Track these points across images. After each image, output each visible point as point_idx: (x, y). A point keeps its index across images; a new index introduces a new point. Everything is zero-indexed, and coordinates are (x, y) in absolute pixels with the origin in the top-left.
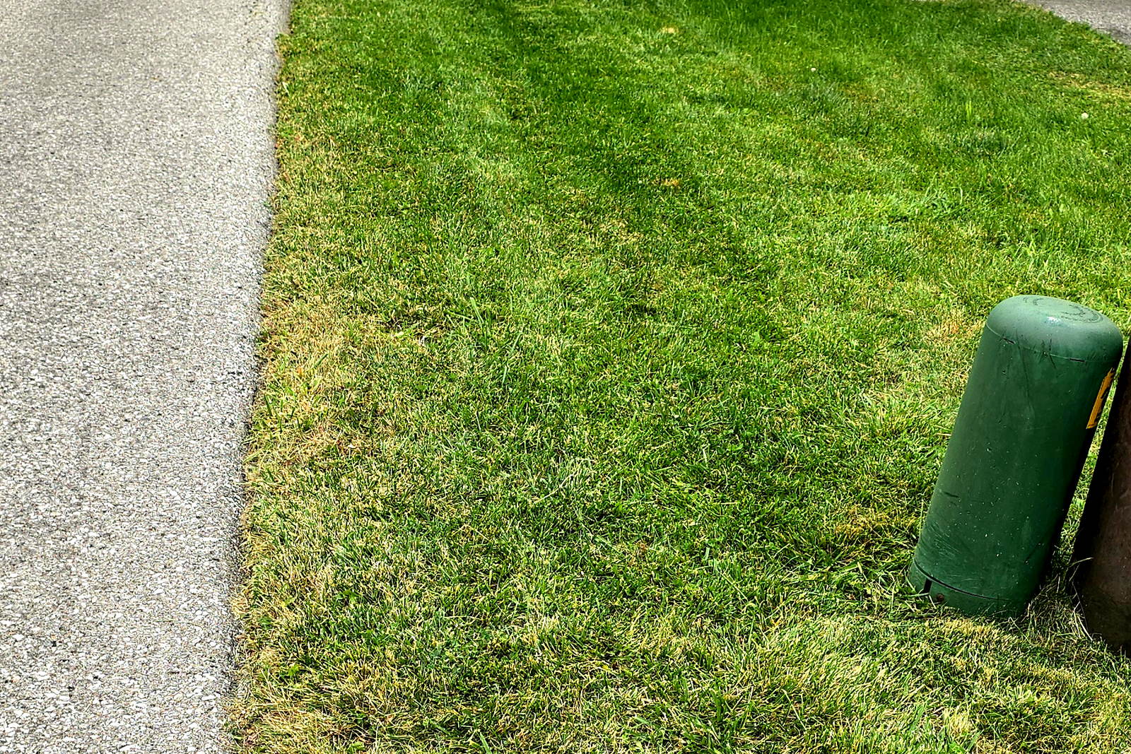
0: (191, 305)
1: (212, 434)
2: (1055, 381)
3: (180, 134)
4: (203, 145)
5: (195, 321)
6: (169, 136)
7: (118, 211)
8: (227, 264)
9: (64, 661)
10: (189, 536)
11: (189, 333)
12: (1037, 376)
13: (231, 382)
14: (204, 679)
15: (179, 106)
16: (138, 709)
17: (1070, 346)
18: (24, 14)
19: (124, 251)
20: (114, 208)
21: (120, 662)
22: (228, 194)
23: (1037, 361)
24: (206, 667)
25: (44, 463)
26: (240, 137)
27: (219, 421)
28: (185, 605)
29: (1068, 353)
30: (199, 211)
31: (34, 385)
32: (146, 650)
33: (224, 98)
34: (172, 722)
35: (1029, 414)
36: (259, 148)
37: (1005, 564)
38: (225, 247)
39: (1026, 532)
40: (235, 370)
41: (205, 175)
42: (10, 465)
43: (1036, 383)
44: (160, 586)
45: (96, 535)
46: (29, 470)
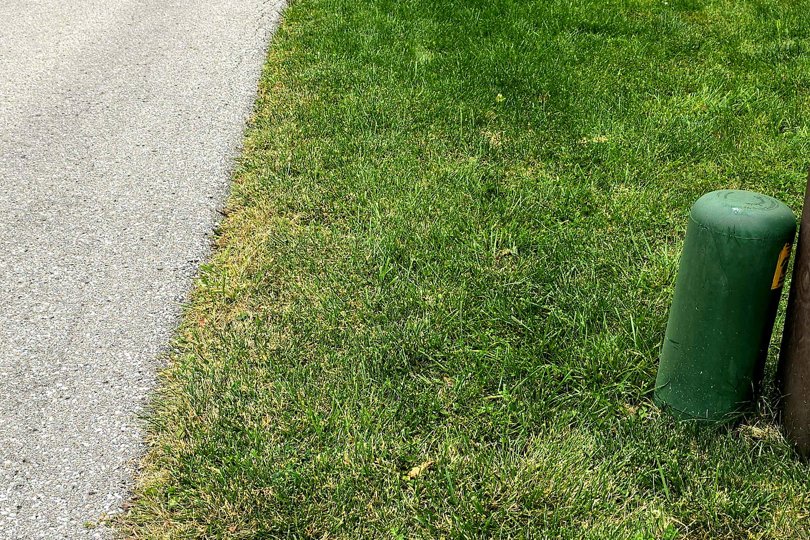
0: (173, 212)
1: (165, 309)
2: (741, 256)
3: (197, 87)
4: (211, 94)
5: (173, 225)
6: (189, 89)
7: (141, 146)
8: (206, 181)
9: (20, 486)
10: (130, 387)
11: (167, 234)
12: (727, 253)
13: (189, 268)
14: (113, 498)
15: (202, 67)
16: (61, 523)
17: (750, 230)
18: (117, 8)
19: (137, 175)
20: (139, 144)
21: (58, 486)
22: (219, 129)
23: (726, 242)
24: (117, 488)
25: (45, 336)
26: (238, 87)
27: (173, 298)
28: (114, 440)
29: (749, 235)
30: (196, 143)
31: (52, 278)
32: (78, 476)
33: (234, 58)
34: (81, 532)
35: (723, 281)
36: (249, 93)
37: (718, 393)
38: (207, 168)
39: (732, 369)
40: (193, 259)
41: (207, 116)
42: (21, 338)
43: (727, 259)
44: (100, 426)
45: (66, 388)
46: (33, 341)
